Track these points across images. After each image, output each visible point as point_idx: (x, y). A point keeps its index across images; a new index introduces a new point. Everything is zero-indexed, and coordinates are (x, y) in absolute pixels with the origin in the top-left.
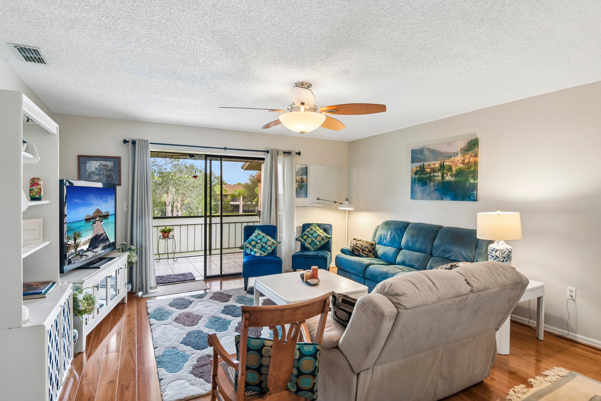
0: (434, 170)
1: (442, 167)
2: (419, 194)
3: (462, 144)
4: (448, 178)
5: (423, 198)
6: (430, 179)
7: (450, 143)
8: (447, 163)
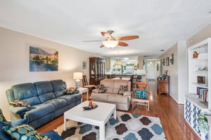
0: (43, 59)
1: (47, 58)
2: (36, 69)
3: (54, 52)
4: (49, 63)
5: (38, 71)
6: (42, 62)
7: (50, 50)
8: (49, 57)
